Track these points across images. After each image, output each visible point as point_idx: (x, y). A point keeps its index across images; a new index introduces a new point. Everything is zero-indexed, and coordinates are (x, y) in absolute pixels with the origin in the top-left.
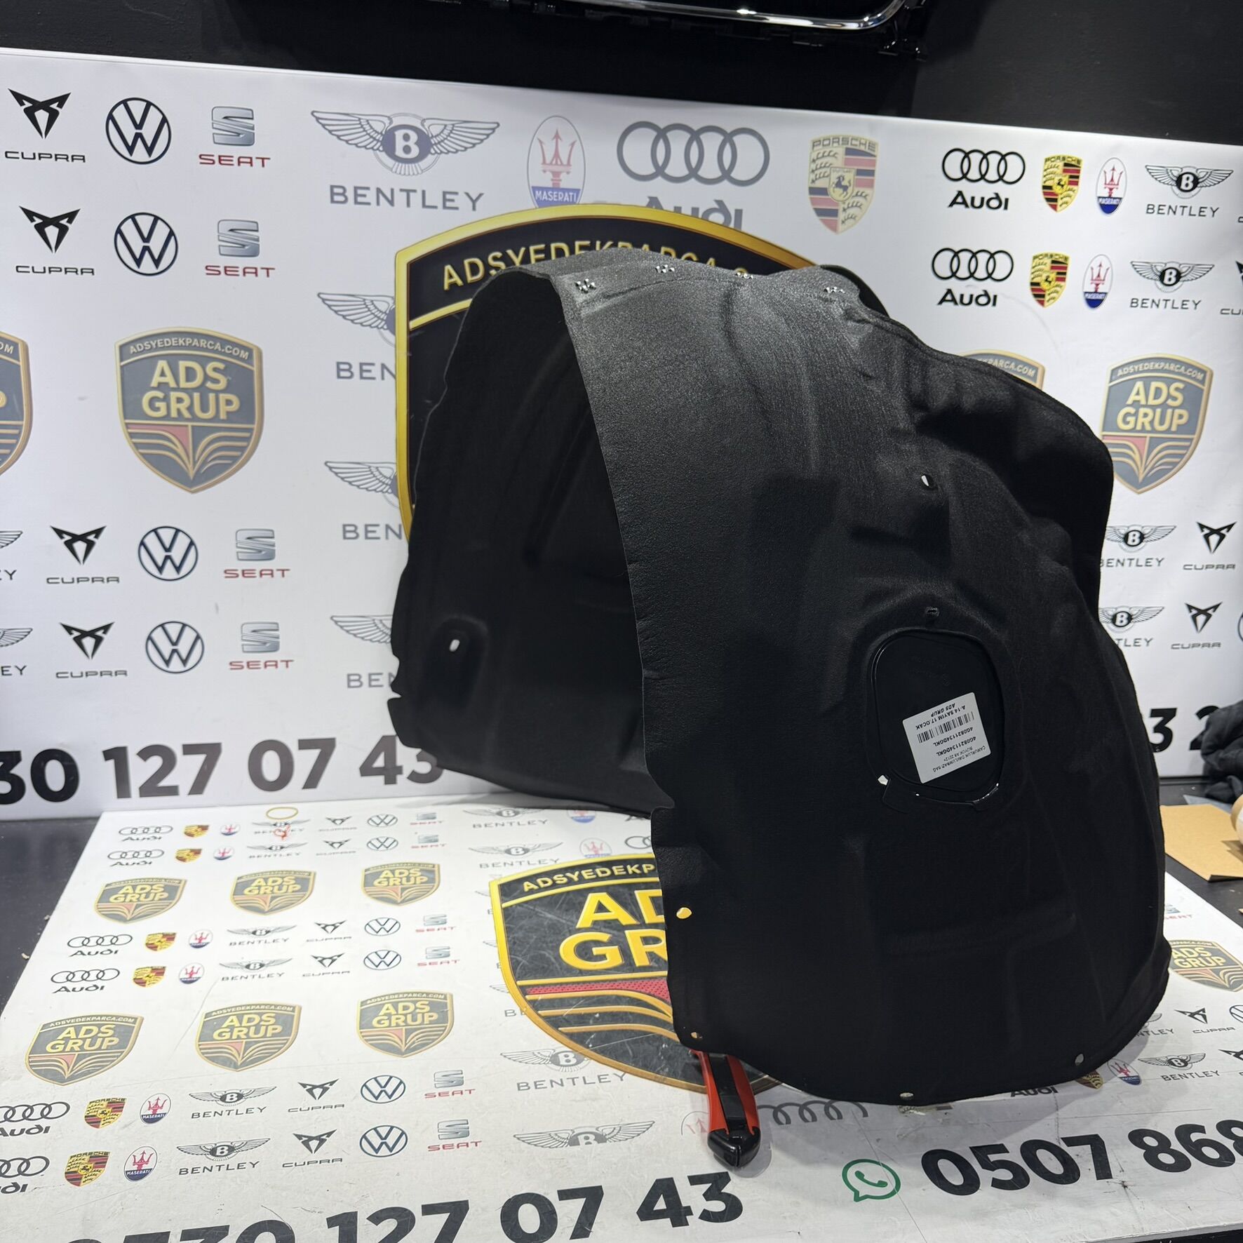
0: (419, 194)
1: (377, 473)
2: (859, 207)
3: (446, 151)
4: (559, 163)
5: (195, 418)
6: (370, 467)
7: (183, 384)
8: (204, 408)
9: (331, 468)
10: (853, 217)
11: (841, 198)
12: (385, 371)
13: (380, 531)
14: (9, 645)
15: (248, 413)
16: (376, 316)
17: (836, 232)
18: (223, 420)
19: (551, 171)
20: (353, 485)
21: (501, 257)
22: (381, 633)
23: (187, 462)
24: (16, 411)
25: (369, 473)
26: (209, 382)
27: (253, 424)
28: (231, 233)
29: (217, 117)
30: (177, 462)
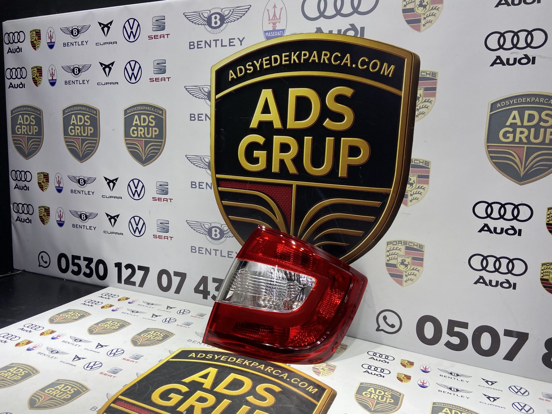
0: (220, 40)
1: (203, 160)
2: (434, 15)
3: (230, 21)
4: (276, 18)
5: (145, 137)
6: (201, 157)
7: (142, 124)
8: (148, 134)
9: (187, 158)
10: (430, 22)
11: (423, 12)
13: (204, 186)
14: (91, 219)
15: (161, 135)
16: (204, 94)
17: (420, 31)
18: (154, 138)
19: (272, 23)
20: (195, 165)
21: (251, 64)
22: (203, 230)
23: (142, 154)
24: (96, 134)
25: (201, 160)
26: (150, 123)
27: (163, 139)
28: (157, 65)
29: (154, 21)
30: (140, 154)
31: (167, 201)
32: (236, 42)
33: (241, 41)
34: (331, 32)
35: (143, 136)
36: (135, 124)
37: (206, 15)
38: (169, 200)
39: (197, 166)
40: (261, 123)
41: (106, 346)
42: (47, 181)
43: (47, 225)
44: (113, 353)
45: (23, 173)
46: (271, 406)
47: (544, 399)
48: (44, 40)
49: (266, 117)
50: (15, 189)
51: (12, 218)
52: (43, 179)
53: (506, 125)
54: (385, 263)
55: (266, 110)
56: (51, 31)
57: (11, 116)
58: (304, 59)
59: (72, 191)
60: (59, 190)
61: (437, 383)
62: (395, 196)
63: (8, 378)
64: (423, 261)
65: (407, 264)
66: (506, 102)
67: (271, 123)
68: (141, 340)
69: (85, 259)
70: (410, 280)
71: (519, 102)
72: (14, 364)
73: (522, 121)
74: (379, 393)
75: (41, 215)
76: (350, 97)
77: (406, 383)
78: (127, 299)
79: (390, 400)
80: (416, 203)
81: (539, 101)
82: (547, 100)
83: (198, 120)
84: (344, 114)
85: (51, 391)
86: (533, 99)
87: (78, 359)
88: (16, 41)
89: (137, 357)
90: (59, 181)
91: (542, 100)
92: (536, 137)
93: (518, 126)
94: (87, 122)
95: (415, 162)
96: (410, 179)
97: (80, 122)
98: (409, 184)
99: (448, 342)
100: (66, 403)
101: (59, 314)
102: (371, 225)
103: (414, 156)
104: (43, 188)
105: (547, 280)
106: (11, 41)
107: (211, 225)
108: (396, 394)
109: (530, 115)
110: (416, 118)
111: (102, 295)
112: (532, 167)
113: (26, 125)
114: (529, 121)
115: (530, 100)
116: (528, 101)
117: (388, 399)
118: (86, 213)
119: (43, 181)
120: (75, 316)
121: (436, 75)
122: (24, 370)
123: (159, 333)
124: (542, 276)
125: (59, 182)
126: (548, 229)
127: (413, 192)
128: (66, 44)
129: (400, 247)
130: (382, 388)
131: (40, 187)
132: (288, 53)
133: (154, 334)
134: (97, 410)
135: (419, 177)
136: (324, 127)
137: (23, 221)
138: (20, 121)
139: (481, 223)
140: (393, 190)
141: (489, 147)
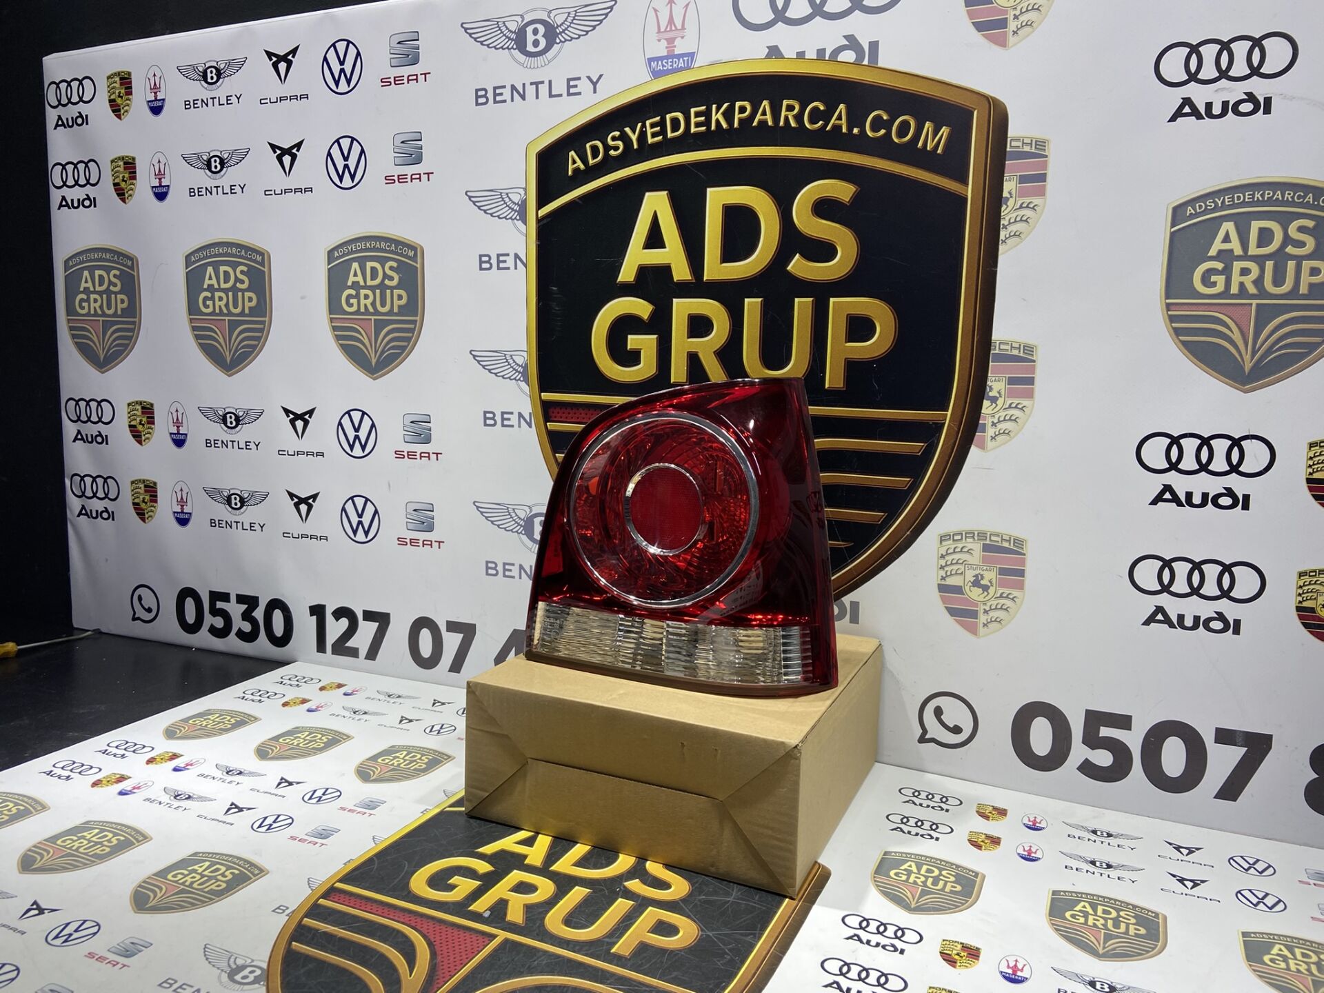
0: (547, 83)
1: (511, 361)
2: (1038, 9)
3: (569, 39)
4: (673, 28)
5: (377, 312)
6: (505, 355)
7: (369, 282)
8: (383, 304)
9: (474, 356)
10: (1029, 24)
13: (514, 419)
14: (254, 505)
15: (414, 307)
16: (510, 208)
17: (1005, 47)
18: (396, 313)
19: (666, 39)
20: (492, 373)
21: (619, 136)
23: (370, 351)
24: (262, 309)
25: (505, 360)
26: (387, 280)
27: (417, 316)
28: (402, 145)
29: (394, 44)
30: (364, 352)
32: (584, 86)
33: (595, 84)
34: (801, 55)
35: (371, 310)
36: (353, 282)
37: (513, 26)
38: (433, 457)
39: (496, 374)
40: (643, 271)
41: (298, 783)
42: (151, 420)
43: (151, 524)
44: (317, 797)
45: (93, 405)
46: (681, 900)
47: (1311, 883)
48: (141, 95)
49: (655, 257)
50: (74, 441)
51: (70, 510)
52: (140, 417)
53: (1209, 255)
54: (936, 586)
55: (655, 239)
56: (155, 75)
57: (65, 272)
58: (741, 120)
59: (208, 442)
60: (179, 442)
61: (1063, 851)
62: (956, 429)
63: (81, 850)
64: (1024, 577)
65: (988, 585)
66: (1208, 203)
67: (665, 270)
68: (377, 769)
69: (241, 599)
70: (995, 621)
71: (1236, 201)
72: (92, 823)
74: (926, 872)
75: (136, 501)
76: (849, 202)
77: (990, 852)
78: (340, 686)
79: (952, 887)
80: (1004, 444)
81: (1283, 197)
82: (1298, 196)
83: (498, 269)
84: (835, 244)
85: (180, 876)
86: (1268, 194)
87: (236, 810)
88: (75, 99)
89: (371, 805)
90: (177, 419)
91: (1288, 195)
92: (1278, 280)
94: (242, 282)
95: (1002, 347)
96: (990, 387)
97: (225, 283)
98: (987, 400)
99: (1087, 761)
100: (218, 899)
101: (186, 720)
102: (901, 497)
103: (997, 335)
104: (141, 438)
105: (1312, 610)
106: (64, 101)
107: (531, 511)
108: (967, 874)
109: (1262, 231)
110: (1002, 248)
111: (282, 678)
112: (1269, 351)
113: (100, 293)
115: (1262, 195)
116: (1258, 198)
117: (949, 885)
118: (241, 491)
119: (141, 421)
120: (223, 722)
121: (1045, 146)
122: (115, 835)
123: (419, 756)
124: (1300, 602)
125: (178, 424)
126: (1311, 491)
127: (997, 417)
128: (192, 104)
129: (970, 546)
130: (934, 862)
131: (134, 436)
132: (704, 108)
133: (407, 758)
134: (288, 912)
135: (1012, 381)
136: (789, 273)
137: (94, 515)
138: (87, 285)
139: (1155, 483)
140: (951, 415)
141: (1172, 307)
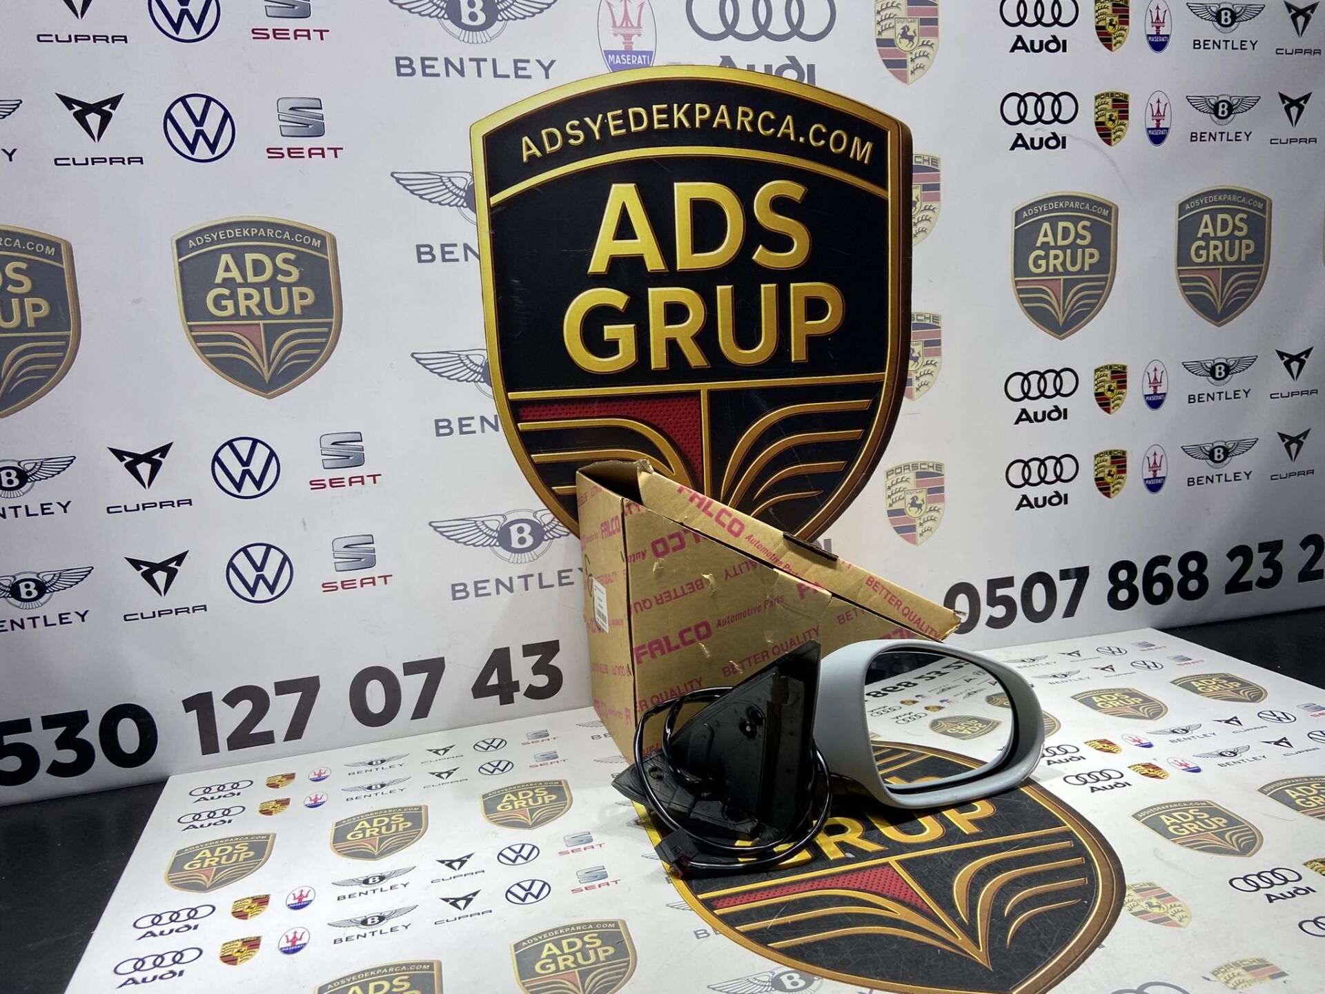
0: (490, 62)
2: (927, 56)
3: (513, 17)
4: (629, 25)
5: (266, 315)
6: (459, 355)
7: (251, 279)
8: (277, 304)
10: (921, 67)
11: (908, 49)
12: (468, 251)
13: (475, 424)
14: (65, 589)
15: (325, 306)
17: (907, 83)
18: (298, 315)
19: (622, 34)
20: (443, 376)
21: (579, 125)
22: (484, 536)
24: (62, 320)
26: (280, 275)
27: (332, 318)
28: (292, 112)
30: (252, 367)
31: (363, 484)
32: (533, 69)
33: (547, 69)
34: (751, 68)
36: (225, 280)
38: (369, 481)
39: (448, 377)
40: (615, 262)
41: (469, 856)
49: (626, 248)
53: (1037, 245)
54: (887, 512)
55: (625, 230)
58: (702, 121)
62: (892, 385)
64: (944, 492)
65: (921, 504)
66: (1034, 209)
67: (638, 260)
69: (49, 722)
70: (928, 530)
71: (1049, 209)
73: (1055, 240)
76: (800, 200)
80: (925, 393)
82: (1082, 205)
83: (443, 261)
84: (791, 237)
86: (1067, 203)
91: (1076, 205)
92: (1074, 263)
93: (1053, 246)
94: (19, 284)
95: (919, 318)
96: (913, 351)
98: (912, 360)
99: (991, 617)
102: (857, 445)
103: (916, 308)
105: (1102, 478)
109: (1064, 229)
110: (913, 240)
114: (1064, 238)
115: (1064, 204)
116: (1061, 207)
118: (38, 574)
121: (938, 163)
124: (1096, 475)
126: (1097, 401)
127: (919, 373)
129: (907, 476)
132: (666, 106)
135: (927, 344)
136: (753, 261)
139: (1017, 409)
140: (888, 373)
141: (1019, 283)
